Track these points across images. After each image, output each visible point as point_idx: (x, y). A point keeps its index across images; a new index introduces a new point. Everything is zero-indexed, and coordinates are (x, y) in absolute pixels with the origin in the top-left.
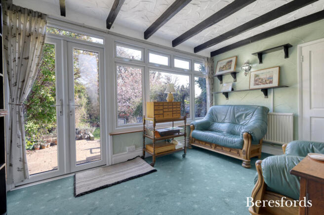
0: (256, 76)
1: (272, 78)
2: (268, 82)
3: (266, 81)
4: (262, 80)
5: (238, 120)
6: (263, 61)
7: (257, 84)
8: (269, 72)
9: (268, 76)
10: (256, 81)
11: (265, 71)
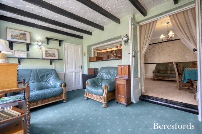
0: (46, 51)
1: (55, 54)
2: (53, 56)
3: (52, 55)
4: (50, 54)
5: (41, 79)
6: (49, 44)
7: (48, 56)
8: (53, 51)
9: (53, 53)
10: (46, 54)
11: (51, 50)
